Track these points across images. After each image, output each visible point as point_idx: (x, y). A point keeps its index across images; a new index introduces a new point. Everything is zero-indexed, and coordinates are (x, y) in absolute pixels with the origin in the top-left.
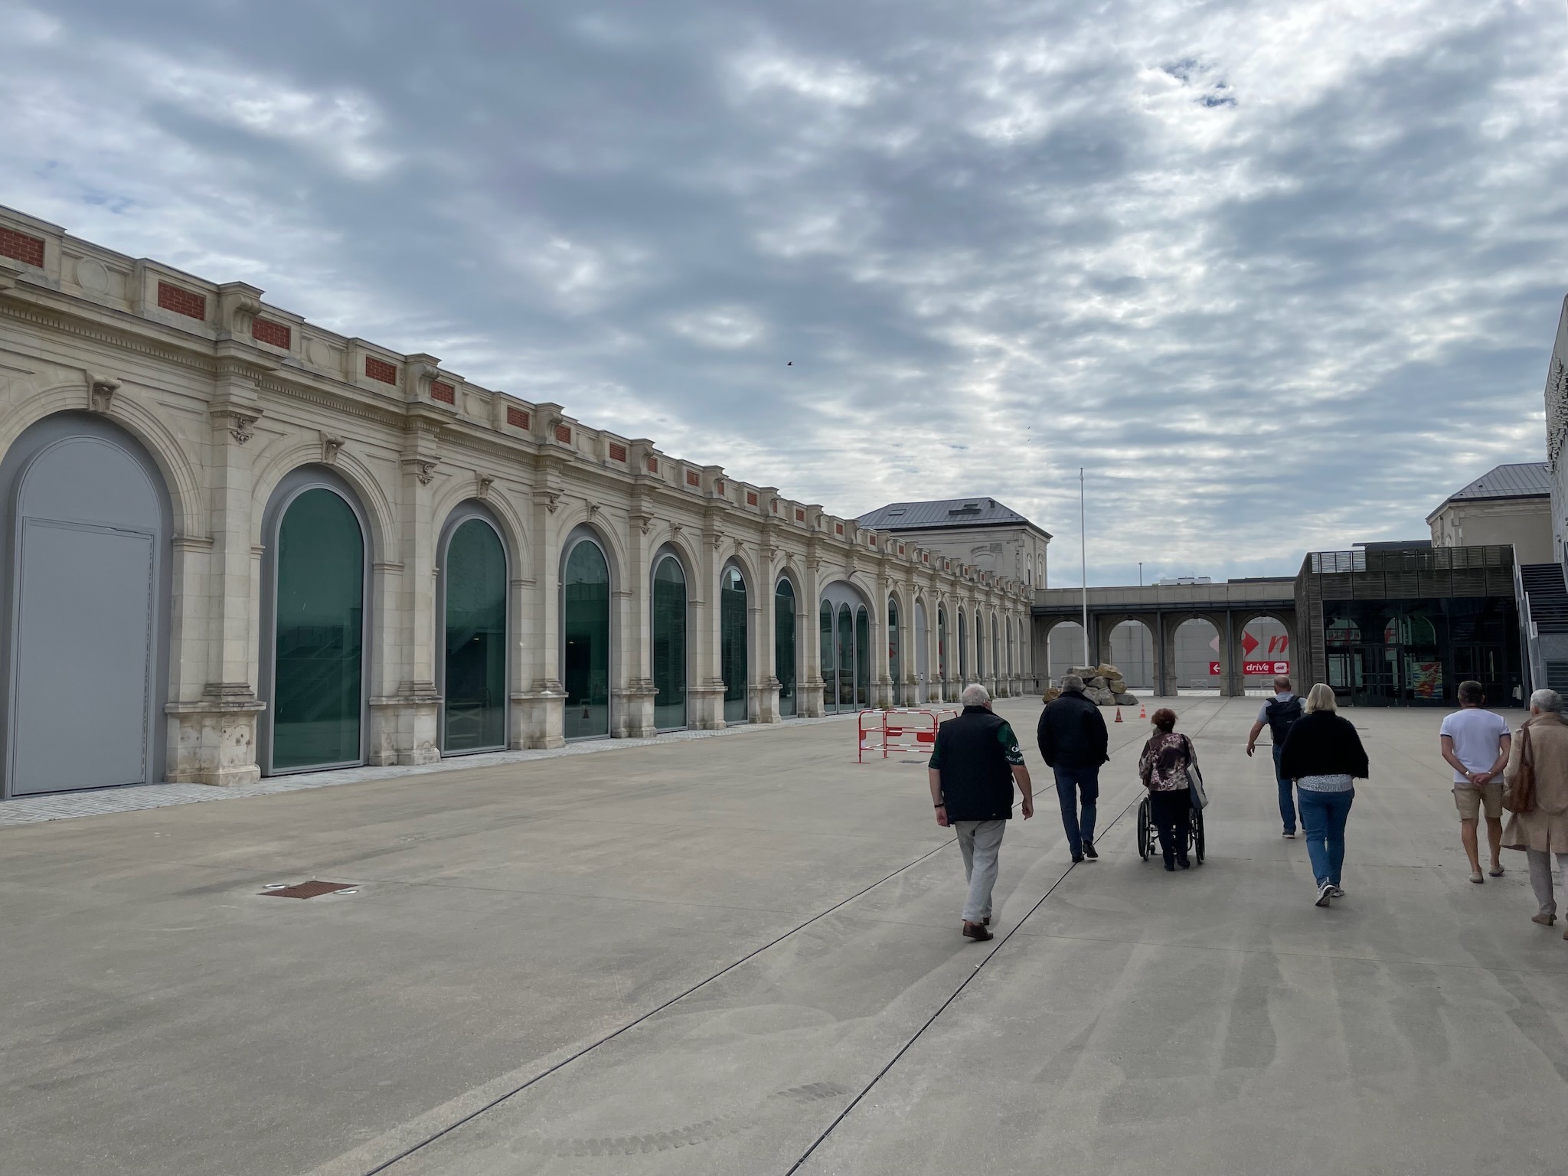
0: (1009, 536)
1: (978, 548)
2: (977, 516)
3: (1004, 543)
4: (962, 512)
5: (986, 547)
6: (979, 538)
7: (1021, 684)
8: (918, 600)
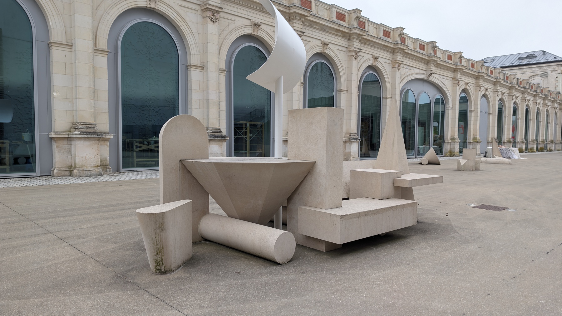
0: (552, 68)
1: (533, 76)
2: (534, 60)
3: (549, 73)
4: (526, 58)
5: (538, 75)
6: (534, 70)
7: (553, 146)
8: (484, 96)
